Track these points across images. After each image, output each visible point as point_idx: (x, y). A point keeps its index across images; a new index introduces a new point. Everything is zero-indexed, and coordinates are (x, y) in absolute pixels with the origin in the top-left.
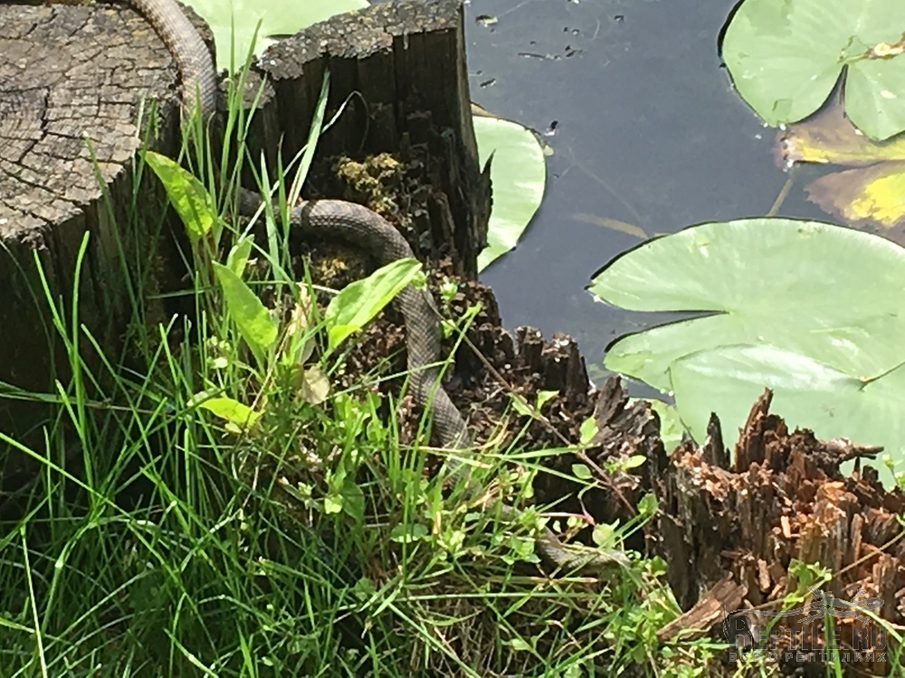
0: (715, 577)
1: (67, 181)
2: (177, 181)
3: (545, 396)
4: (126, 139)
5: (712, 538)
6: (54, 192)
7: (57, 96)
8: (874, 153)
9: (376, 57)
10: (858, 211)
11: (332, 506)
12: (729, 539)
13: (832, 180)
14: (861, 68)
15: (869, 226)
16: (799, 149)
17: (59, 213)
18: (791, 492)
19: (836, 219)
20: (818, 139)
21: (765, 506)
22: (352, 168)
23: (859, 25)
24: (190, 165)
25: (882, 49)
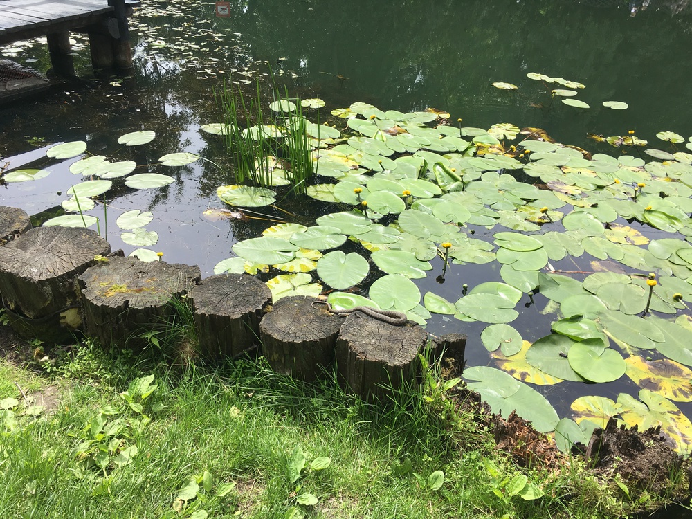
0: (503, 440)
1: (407, 357)
2: (423, 359)
3: (476, 403)
4: (416, 351)
5: (504, 433)
6: (405, 359)
7: (404, 341)
8: (505, 358)
9: (454, 342)
10: (503, 368)
11: (443, 417)
12: (506, 434)
13: (498, 362)
14: (503, 343)
15: (505, 371)
16: (493, 356)
17: (406, 362)
18: (518, 427)
19: (499, 369)
20: (496, 354)
21: (514, 430)
22: (448, 360)
23: (503, 336)
24: (424, 355)
25: (507, 341)
